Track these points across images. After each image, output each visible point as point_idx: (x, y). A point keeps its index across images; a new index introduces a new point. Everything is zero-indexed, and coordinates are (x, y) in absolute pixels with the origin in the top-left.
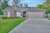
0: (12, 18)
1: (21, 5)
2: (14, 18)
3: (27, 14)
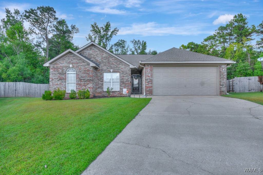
0: (84, 96)
1: (121, 44)
2: (95, 97)
3: (149, 80)
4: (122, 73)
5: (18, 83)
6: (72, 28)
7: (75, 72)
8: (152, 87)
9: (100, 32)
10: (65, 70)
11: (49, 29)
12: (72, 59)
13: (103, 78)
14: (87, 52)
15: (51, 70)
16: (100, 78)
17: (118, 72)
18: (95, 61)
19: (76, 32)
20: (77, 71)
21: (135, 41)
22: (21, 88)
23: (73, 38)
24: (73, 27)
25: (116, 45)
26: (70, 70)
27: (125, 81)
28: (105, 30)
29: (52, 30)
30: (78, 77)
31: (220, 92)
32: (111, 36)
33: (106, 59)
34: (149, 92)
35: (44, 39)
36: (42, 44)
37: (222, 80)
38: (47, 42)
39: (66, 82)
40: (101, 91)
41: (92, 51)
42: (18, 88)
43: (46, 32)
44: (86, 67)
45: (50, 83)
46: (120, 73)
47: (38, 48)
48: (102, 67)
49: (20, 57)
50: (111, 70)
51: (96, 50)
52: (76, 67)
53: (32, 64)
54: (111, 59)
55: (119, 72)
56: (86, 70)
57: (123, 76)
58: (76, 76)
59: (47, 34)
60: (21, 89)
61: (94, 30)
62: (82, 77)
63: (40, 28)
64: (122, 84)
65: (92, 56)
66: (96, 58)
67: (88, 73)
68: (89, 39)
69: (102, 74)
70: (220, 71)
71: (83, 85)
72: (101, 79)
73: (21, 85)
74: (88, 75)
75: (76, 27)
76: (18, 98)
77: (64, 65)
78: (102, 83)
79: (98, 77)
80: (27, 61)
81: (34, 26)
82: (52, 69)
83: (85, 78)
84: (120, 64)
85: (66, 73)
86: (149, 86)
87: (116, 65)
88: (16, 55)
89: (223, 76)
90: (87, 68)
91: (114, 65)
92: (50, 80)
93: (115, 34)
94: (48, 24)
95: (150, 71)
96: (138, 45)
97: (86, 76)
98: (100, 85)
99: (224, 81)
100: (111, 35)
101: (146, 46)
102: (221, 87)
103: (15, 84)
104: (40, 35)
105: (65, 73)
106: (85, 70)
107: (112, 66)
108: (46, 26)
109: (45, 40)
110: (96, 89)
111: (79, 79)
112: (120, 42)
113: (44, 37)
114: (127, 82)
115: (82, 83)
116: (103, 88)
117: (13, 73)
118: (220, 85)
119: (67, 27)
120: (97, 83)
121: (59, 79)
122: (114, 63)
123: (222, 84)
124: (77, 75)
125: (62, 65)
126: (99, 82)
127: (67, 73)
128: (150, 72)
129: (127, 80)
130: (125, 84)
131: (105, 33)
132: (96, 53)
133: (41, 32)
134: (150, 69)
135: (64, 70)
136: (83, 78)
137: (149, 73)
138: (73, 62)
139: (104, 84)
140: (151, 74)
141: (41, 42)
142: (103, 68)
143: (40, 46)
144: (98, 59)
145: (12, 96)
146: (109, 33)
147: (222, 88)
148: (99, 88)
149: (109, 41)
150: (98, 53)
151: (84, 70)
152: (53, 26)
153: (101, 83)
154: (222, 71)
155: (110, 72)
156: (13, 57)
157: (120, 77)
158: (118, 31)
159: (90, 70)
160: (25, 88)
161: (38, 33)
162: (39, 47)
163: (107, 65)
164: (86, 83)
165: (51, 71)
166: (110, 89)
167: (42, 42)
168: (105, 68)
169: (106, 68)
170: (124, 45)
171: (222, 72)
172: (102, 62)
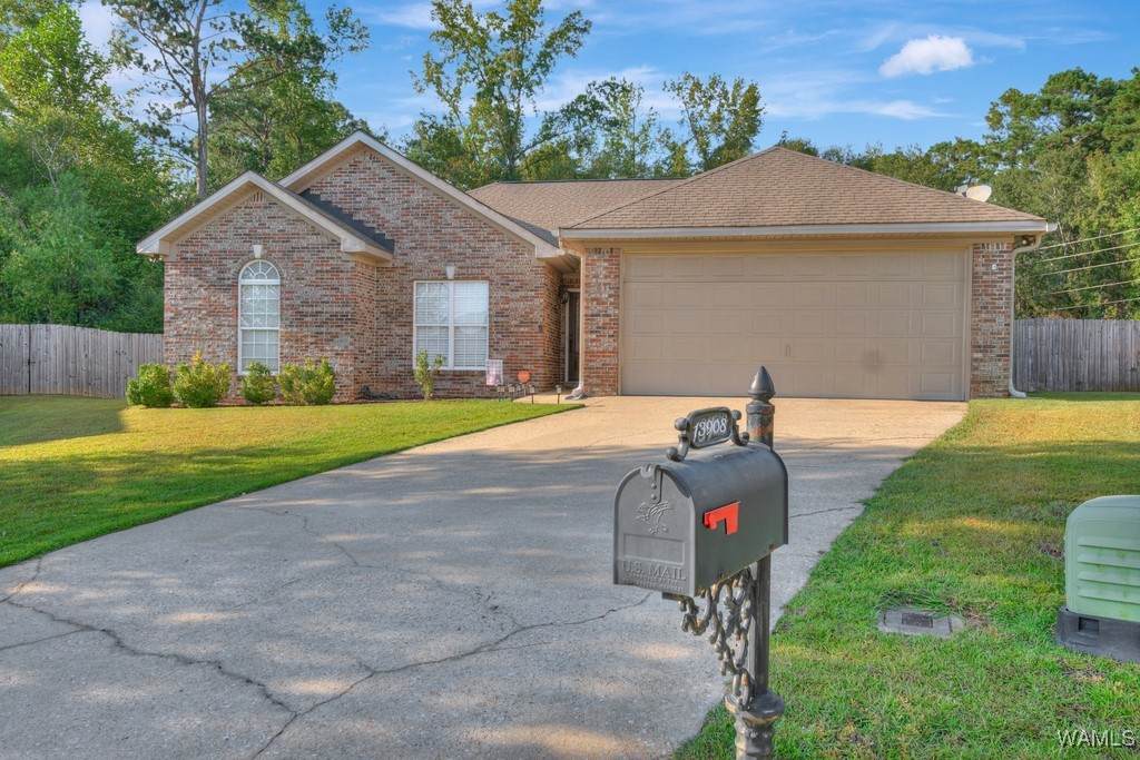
0: (308, 391)
2: (364, 398)
3: (601, 321)
4: (502, 284)
5: (39, 328)
6: (335, 28)
7: (276, 278)
8: (615, 352)
9: (483, 43)
10: (232, 272)
11: (206, 35)
12: (264, 220)
13: (411, 308)
14: (338, 181)
15: (171, 272)
16: (397, 307)
17: (483, 279)
18: (375, 225)
19: (352, 48)
20: (285, 276)
21: (690, 84)
22: (52, 351)
23: (339, 83)
24: (339, 23)
25: (570, 112)
26: (256, 270)
27: (513, 323)
28: (513, 28)
29: (224, 41)
30: (288, 302)
31: (972, 382)
32: (544, 62)
33: (424, 217)
34: (598, 377)
35: (186, 95)
36: (173, 121)
37: (986, 321)
38: (198, 111)
39: (237, 326)
40: (402, 369)
41: (362, 175)
42: (42, 353)
43: (197, 54)
44: (326, 254)
45: (165, 329)
46: (491, 282)
47: (154, 143)
48: (406, 254)
49: (61, 196)
50: (451, 271)
51: (377, 172)
52: (280, 255)
53: (122, 232)
54: (448, 217)
55: (487, 278)
56: (327, 271)
57: (507, 301)
58: (281, 299)
59: (201, 66)
60: (53, 356)
61: (447, 35)
62: (305, 303)
63: (163, 37)
64: (499, 336)
65: (358, 199)
66: (377, 212)
67: (335, 282)
68: (430, 80)
69: (405, 289)
70: (975, 276)
71: (313, 340)
72: (401, 312)
73: (55, 339)
74: (334, 292)
75: (351, 20)
76: (40, 398)
77: (226, 245)
78: (406, 331)
79: (385, 304)
80: (97, 214)
81: (134, 24)
82: (175, 265)
83: (319, 309)
84: (492, 237)
85: (235, 285)
86: (601, 349)
87: (472, 244)
88: (47, 182)
89: (988, 299)
90: (331, 262)
91: (463, 244)
92: (167, 315)
93: (568, 49)
94: (203, 10)
95: (606, 277)
96: (708, 106)
97: (326, 299)
98: (396, 342)
99: (996, 328)
100: (544, 55)
101: (757, 111)
102: (976, 360)
103: (25, 335)
104: (162, 73)
105: (230, 282)
106: (319, 268)
107: (455, 248)
108: (194, 22)
109: (192, 97)
110: (378, 362)
111: (296, 313)
112: (594, 99)
113: (186, 82)
114: (526, 329)
115: (306, 331)
116: (411, 359)
117: (31, 275)
118: (976, 347)
119: (307, 22)
120: (380, 332)
121: (204, 312)
122: (462, 234)
123: (981, 343)
124: (286, 293)
125: (219, 247)
126: (393, 326)
127: (242, 282)
128: (608, 280)
129: (522, 319)
130: (513, 339)
131: (510, 44)
132: (380, 186)
133: (167, 56)
134: (606, 264)
135: (230, 269)
136: (310, 309)
137: (605, 284)
138: (267, 231)
139: (414, 339)
140: (612, 292)
141: (172, 108)
142: (412, 257)
143: (166, 134)
144: (389, 217)
145: (13, 388)
146: (536, 46)
147: (981, 360)
148: (389, 355)
149: (529, 88)
150: (389, 184)
151: (317, 271)
152: (228, 21)
153: (399, 332)
154: (987, 274)
155: (446, 279)
156: (28, 192)
157: (490, 304)
158: (584, 30)
159: (342, 268)
160: (71, 352)
161: (153, 65)
162: (160, 140)
163: (429, 244)
164: (324, 330)
165: (171, 274)
166: (431, 361)
167: (174, 111)
168: (418, 258)
169: (425, 258)
170: (626, 108)
171: (985, 277)
172: (405, 231)
